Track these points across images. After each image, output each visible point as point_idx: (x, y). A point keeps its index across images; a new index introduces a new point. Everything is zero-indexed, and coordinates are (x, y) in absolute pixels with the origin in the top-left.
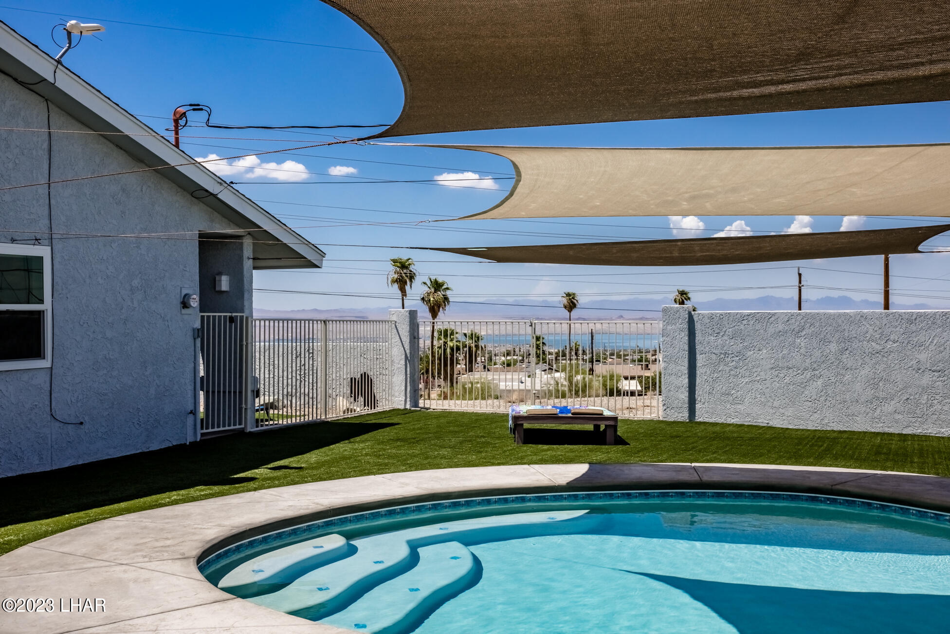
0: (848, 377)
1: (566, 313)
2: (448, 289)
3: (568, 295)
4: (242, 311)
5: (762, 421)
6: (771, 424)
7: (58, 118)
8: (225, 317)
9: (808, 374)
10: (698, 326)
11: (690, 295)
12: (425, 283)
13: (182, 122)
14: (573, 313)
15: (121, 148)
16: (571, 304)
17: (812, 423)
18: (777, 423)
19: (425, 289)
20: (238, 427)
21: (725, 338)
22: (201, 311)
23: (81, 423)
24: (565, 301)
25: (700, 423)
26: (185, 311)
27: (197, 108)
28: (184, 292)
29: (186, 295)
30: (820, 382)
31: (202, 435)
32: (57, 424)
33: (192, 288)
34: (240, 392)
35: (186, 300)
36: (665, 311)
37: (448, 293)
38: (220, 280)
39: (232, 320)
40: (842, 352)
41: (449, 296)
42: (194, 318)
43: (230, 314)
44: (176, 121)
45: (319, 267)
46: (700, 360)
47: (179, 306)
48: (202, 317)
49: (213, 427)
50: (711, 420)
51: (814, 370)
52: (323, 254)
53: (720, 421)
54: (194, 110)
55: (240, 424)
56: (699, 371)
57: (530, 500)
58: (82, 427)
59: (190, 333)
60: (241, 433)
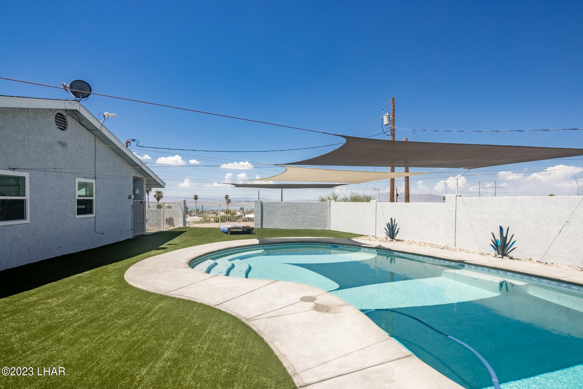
0: (298, 217)
1: (195, 200)
2: (162, 193)
3: (195, 196)
4: (143, 200)
5: (278, 228)
6: (280, 228)
7: (98, 141)
8: (140, 201)
9: (289, 216)
10: (263, 205)
11: (229, 196)
12: (155, 192)
13: (129, 144)
14: (197, 200)
15: (114, 151)
16: (196, 198)
17: (290, 228)
18: (282, 228)
19: (155, 193)
20: (143, 233)
21: (270, 208)
22: (133, 200)
23: (103, 233)
24: (194, 197)
25: (264, 228)
26: (130, 200)
27: (134, 140)
28: (130, 194)
29: (130, 195)
30: (291, 218)
31: (134, 236)
32: (97, 234)
33: (131, 193)
34: (143, 223)
35: (130, 196)
36: (255, 201)
37: (162, 194)
38: (136, 191)
39: (141, 202)
40: (297, 211)
41: (163, 195)
42: (131, 202)
43: (141, 201)
44: (127, 144)
45: (164, 187)
46: (264, 213)
47: (128, 198)
48: (134, 201)
49: (136, 234)
50: (266, 228)
51: (290, 215)
52: (165, 184)
53: (269, 228)
54: (132, 141)
55: (143, 232)
56: (264, 216)
57: (250, 248)
58: (103, 234)
59: (131, 206)
60: (143, 235)
